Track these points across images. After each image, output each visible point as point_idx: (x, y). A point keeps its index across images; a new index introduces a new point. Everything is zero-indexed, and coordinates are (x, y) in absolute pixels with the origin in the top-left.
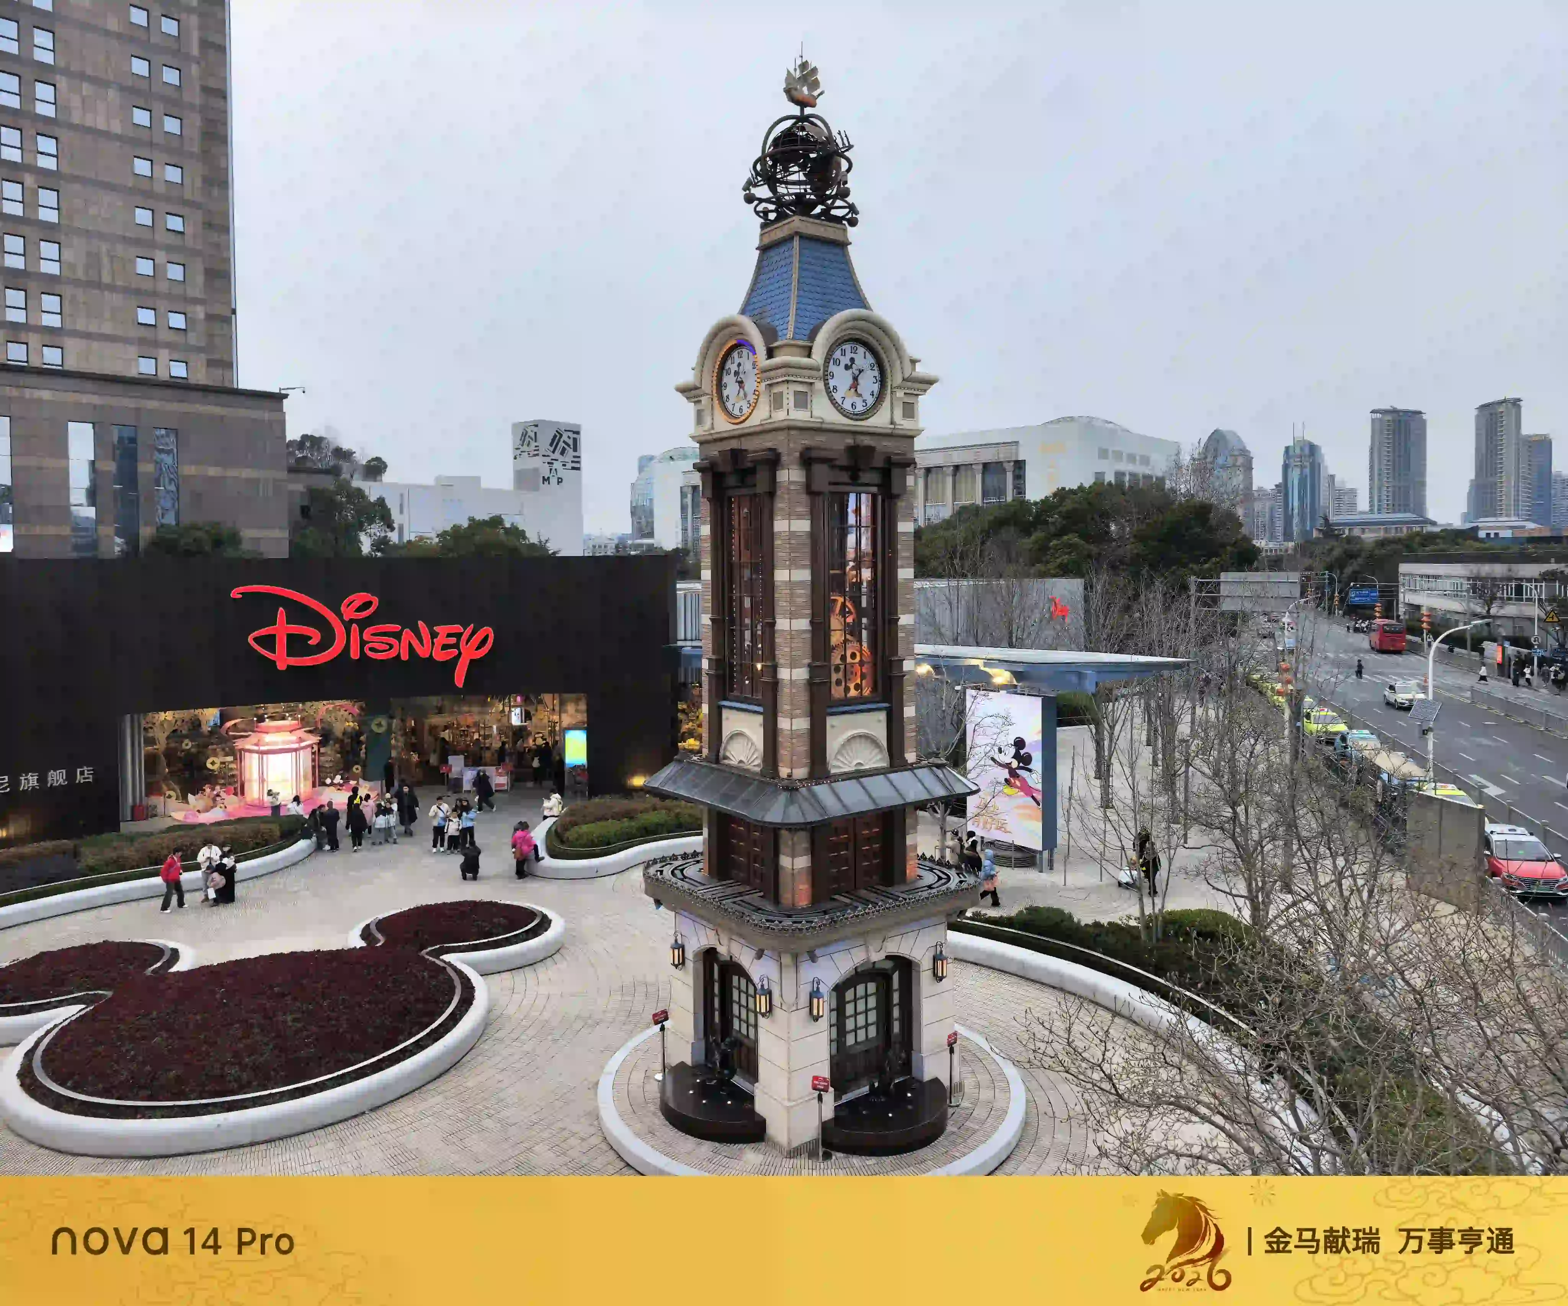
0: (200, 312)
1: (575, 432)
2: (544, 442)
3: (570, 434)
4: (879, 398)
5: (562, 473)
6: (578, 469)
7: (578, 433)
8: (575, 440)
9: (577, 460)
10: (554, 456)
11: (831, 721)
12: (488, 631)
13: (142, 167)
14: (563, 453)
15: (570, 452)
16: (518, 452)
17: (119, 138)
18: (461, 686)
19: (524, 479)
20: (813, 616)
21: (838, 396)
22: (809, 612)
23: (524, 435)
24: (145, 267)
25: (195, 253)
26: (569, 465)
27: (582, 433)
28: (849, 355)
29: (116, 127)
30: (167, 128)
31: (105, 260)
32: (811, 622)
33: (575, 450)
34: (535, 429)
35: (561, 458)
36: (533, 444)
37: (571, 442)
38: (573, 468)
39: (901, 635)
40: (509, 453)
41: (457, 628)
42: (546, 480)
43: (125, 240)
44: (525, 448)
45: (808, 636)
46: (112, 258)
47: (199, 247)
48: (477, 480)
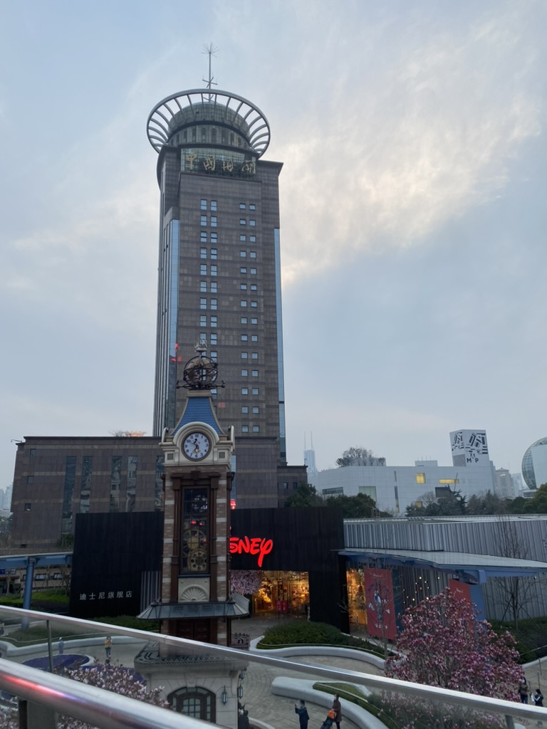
0: (264, 406)
1: (482, 434)
2: (466, 441)
3: (480, 435)
4: (208, 453)
5: (477, 456)
6: (487, 453)
7: (485, 434)
8: (483, 438)
9: (485, 449)
10: (472, 448)
11: (181, 580)
12: (271, 541)
13: (244, 356)
14: (477, 445)
15: (481, 445)
16: (454, 447)
17: (236, 347)
18: (261, 566)
19: (459, 461)
20: (174, 538)
21: (189, 454)
22: (172, 536)
23: (456, 437)
24: (245, 392)
25: (262, 383)
26: (481, 452)
27: (487, 434)
28: (194, 438)
29: (236, 343)
30: (253, 340)
31: (231, 390)
32: (174, 540)
33: (484, 443)
34: (461, 435)
35: (476, 448)
36: (461, 442)
37: (481, 439)
38: (483, 453)
39: (218, 546)
40: (450, 448)
41: (259, 540)
42: (469, 460)
43: (239, 383)
44: (457, 445)
45: (172, 545)
46: (233, 390)
47: (264, 381)
48: (436, 462)
